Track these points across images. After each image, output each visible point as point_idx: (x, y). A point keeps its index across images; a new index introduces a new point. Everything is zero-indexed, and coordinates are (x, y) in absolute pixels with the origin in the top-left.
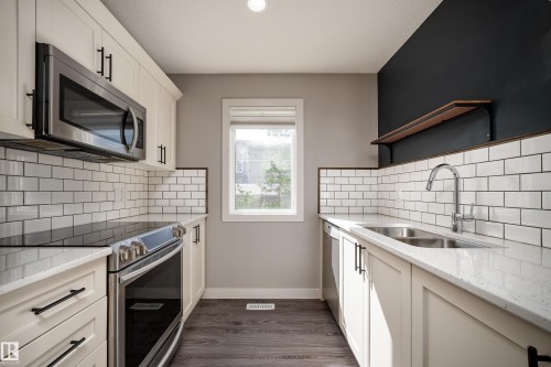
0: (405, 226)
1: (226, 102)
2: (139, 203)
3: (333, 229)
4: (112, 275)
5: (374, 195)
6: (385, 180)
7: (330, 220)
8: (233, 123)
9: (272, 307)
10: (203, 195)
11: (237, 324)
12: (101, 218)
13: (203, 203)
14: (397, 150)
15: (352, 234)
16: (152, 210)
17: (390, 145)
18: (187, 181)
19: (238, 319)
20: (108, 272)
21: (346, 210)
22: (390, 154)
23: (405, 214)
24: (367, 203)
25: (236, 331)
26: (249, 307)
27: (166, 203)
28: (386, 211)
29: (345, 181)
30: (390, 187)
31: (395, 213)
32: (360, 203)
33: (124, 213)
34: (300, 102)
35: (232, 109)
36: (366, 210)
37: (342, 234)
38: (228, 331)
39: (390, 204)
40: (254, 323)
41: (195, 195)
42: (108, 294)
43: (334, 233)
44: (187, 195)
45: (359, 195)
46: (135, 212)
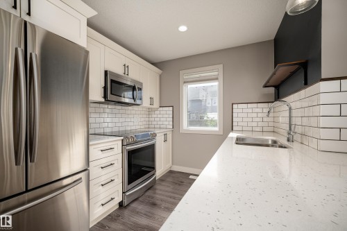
1: (181, 72)
2: (145, 123)
8: (185, 82)
10: (171, 119)
12: (129, 128)
13: (171, 123)
16: (151, 126)
17: (278, 86)
18: (164, 112)
20: (122, 145)
21: (250, 129)
22: (277, 92)
24: (265, 124)
26: (191, 177)
27: (155, 123)
29: (250, 110)
32: (261, 124)
33: (138, 127)
34: (221, 66)
35: (184, 75)
36: (265, 129)
41: (168, 119)
42: (122, 153)
44: (164, 119)
45: (260, 119)
46: (142, 127)
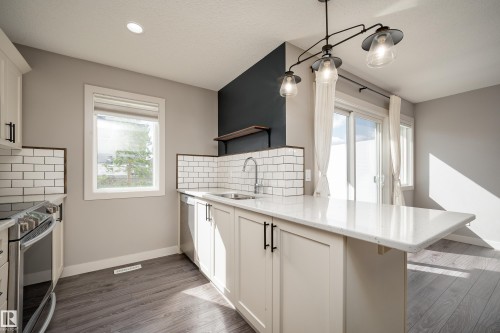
0: (233, 193)
1: (88, 88)
3: (189, 199)
4: (12, 244)
5: (215, 175)
6: (222, 164)
7: (187, 192)
8: (96, 109)
9: (140, 266)
10: (62, 175)
11: (108, 285)
13: (61, 183)
14: (230, 146)
15: (203, 199)
17: (226, 142)
19: (108, 282)
20: (9, 241)
21: (196, 185)
22: (225, 147)
23: (233, 186)
24: (211, 180)
25: (109, 290)
26: (117, 272)
28: (222, 185)
29: (196, 164)
30: (225, 169)
31: (227, 186)
32: (206, 180)
34: (162, 102)
36: (211, 185)
37: (197, 200)
38: (101, 292)
39: (225, 180)
40: (126, 280)
42: (8, 261)
43: (190, 201)
45: (206, 175)
